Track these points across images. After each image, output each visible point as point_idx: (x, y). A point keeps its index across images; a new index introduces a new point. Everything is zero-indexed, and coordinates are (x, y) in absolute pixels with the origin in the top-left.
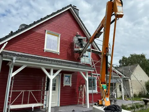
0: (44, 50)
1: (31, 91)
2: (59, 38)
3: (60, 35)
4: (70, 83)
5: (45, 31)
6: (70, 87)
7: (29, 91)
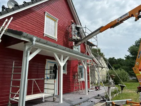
0: (44, 34)
1: (34, 79)
2: (57, 23)
3: (57, 20)
4: (65, 71)
5: (45, 13)
6: (66, 75)
7: (33, 79)
